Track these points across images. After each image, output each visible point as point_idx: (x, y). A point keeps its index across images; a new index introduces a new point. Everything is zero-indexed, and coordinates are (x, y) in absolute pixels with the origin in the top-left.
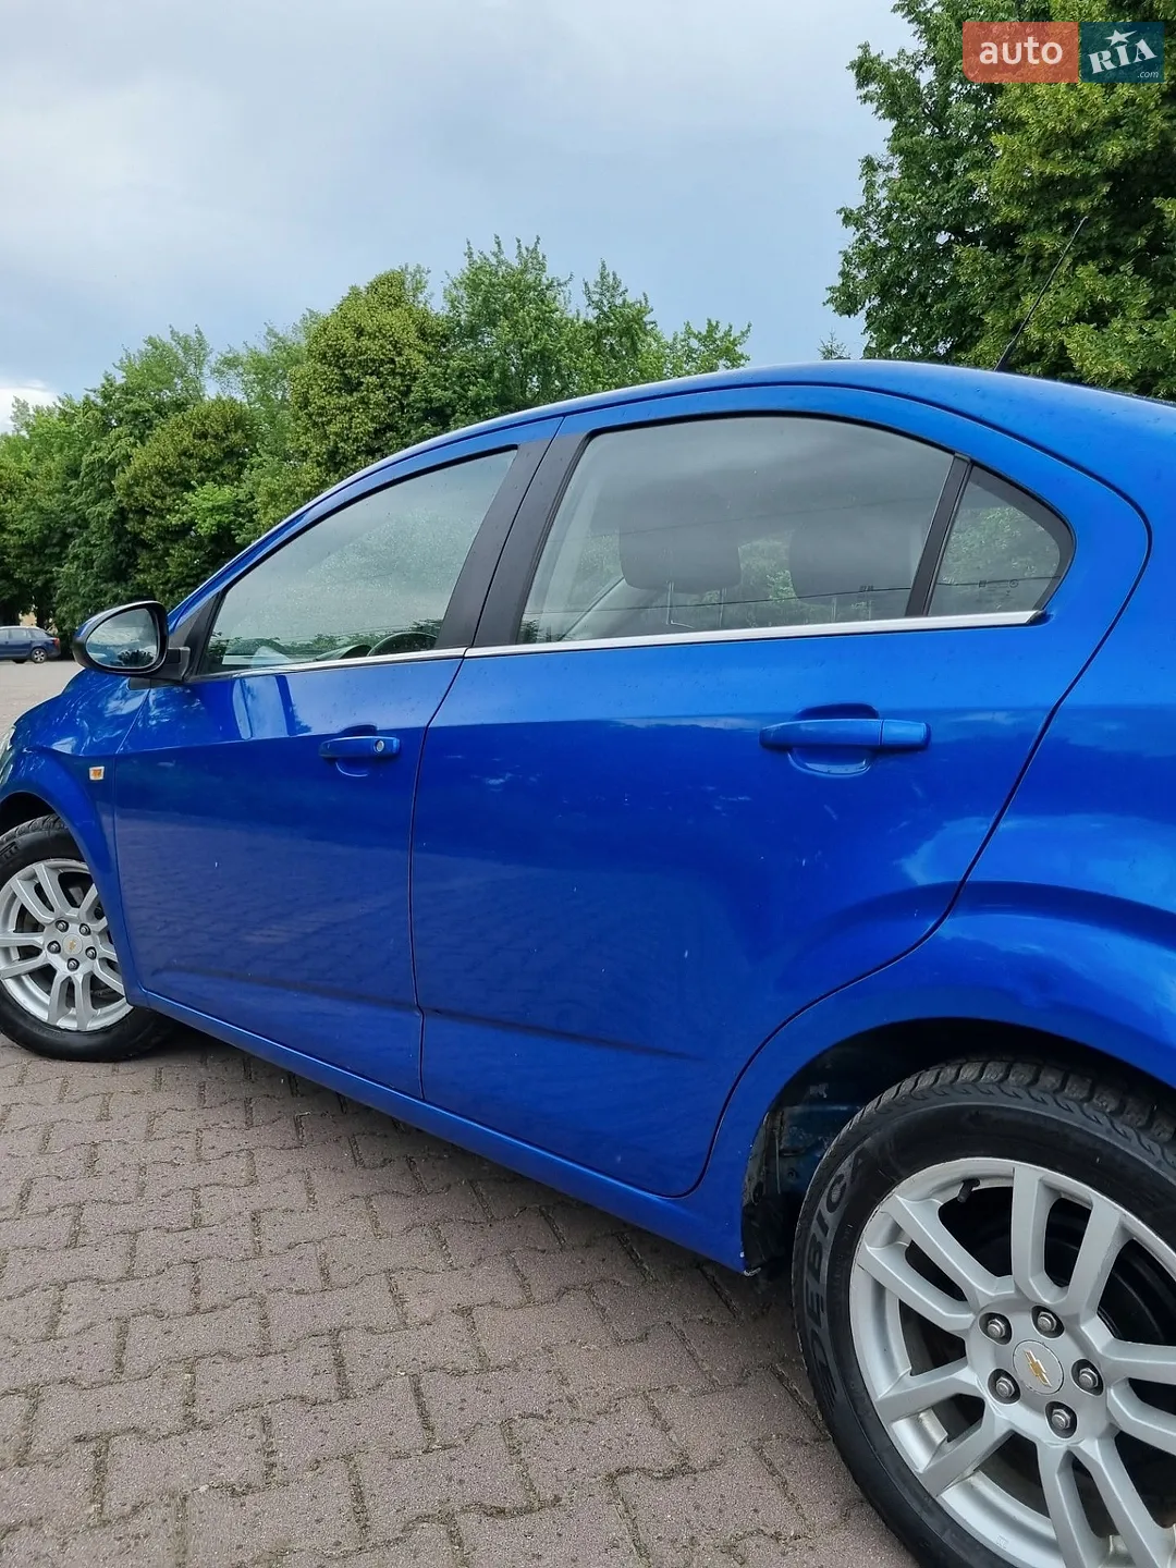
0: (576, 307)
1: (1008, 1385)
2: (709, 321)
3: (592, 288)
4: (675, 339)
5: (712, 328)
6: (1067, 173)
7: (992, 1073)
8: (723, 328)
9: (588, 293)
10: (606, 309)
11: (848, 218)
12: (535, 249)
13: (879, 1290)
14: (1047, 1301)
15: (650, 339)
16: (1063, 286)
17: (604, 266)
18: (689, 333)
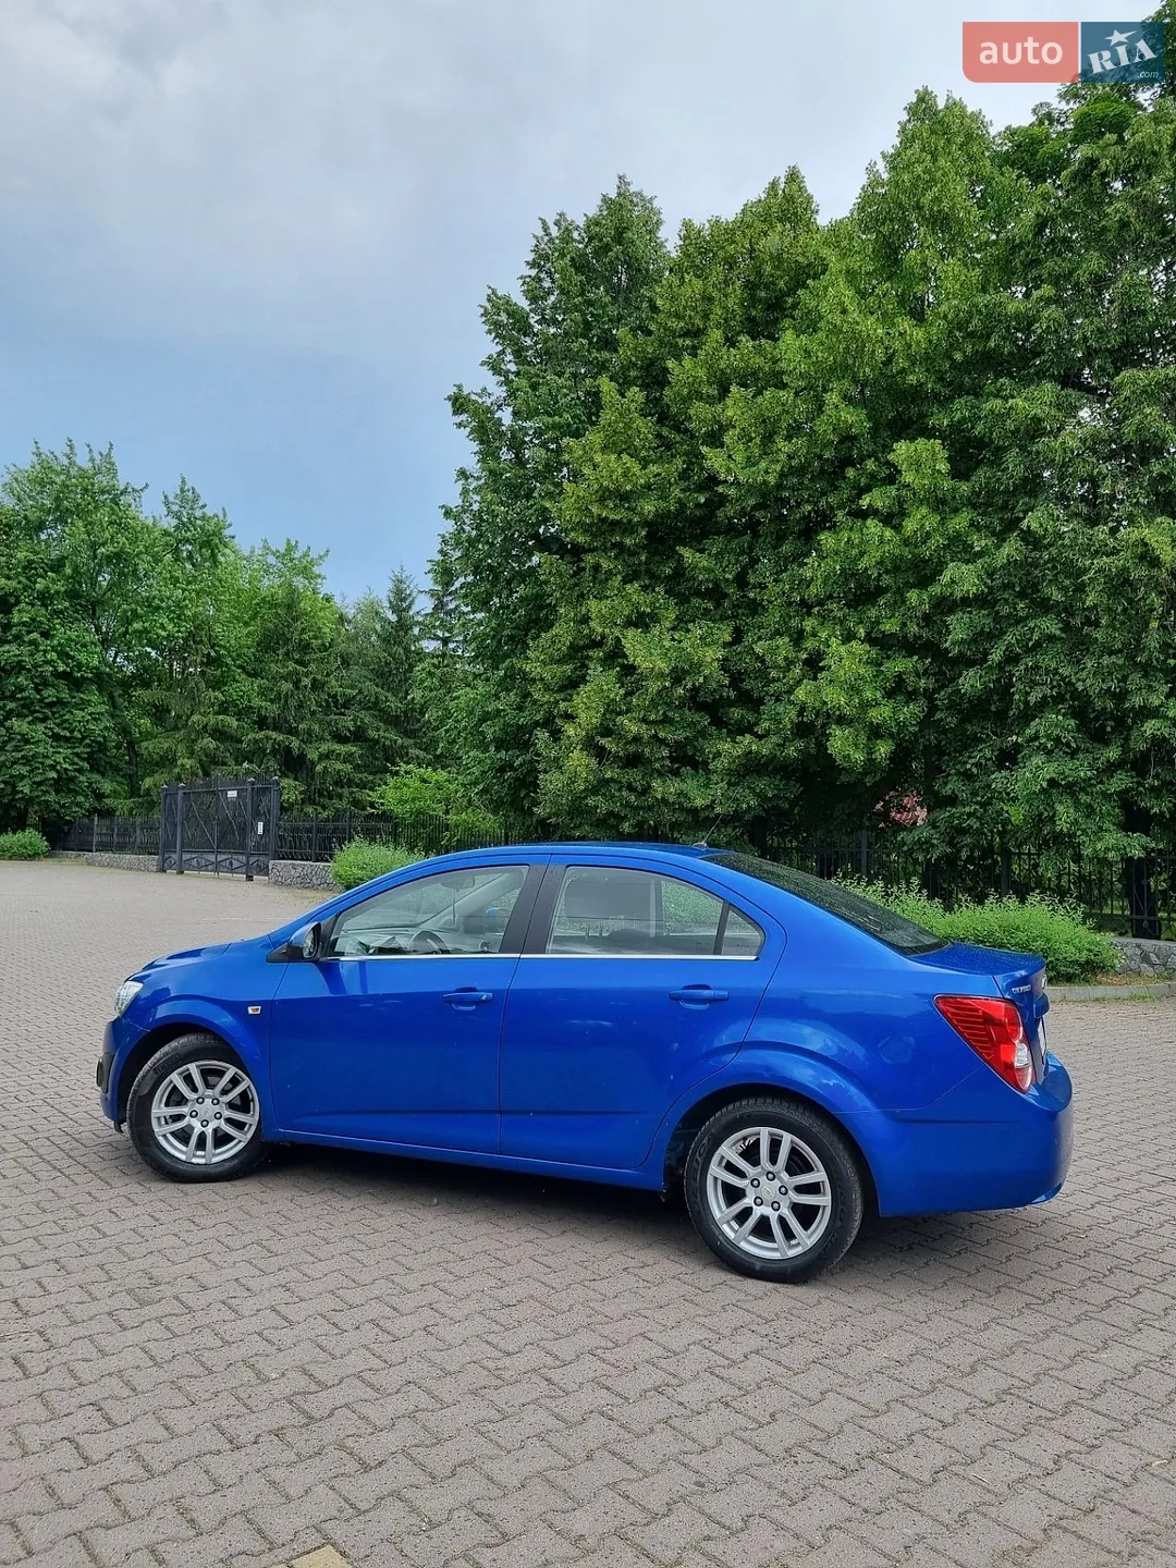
0: (151, 511)
1: (759, 1201)
2: (288, 540)
3: (171, 499)
4: (252, 552)
5: (290, 548)
6: (617, 517)
7: (752, 1101)
8: (302, 549)
9: (167, 503)
10: (185, 520)
11: (448, 513)
12: (109, 455)
13: (716, 1179)
14: (771, 1170)
15: (227, 551)
16: (616, 595)
17: (183, 482)
18: (266, 548)
